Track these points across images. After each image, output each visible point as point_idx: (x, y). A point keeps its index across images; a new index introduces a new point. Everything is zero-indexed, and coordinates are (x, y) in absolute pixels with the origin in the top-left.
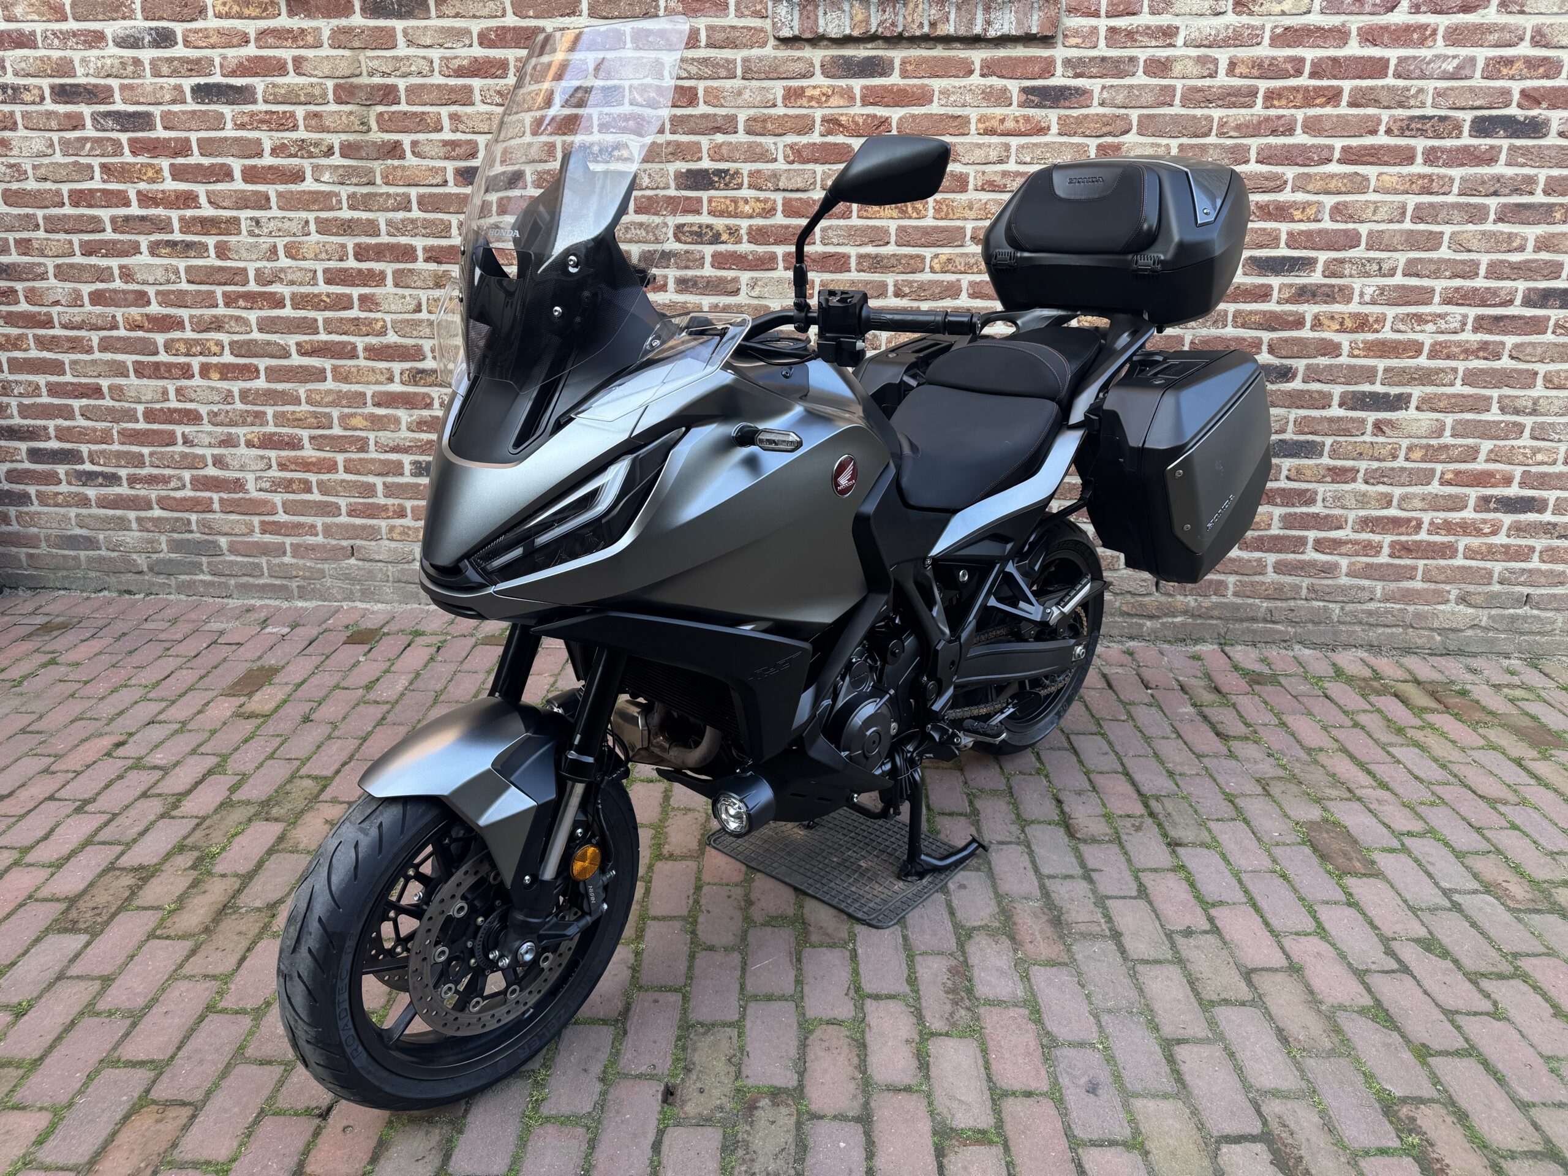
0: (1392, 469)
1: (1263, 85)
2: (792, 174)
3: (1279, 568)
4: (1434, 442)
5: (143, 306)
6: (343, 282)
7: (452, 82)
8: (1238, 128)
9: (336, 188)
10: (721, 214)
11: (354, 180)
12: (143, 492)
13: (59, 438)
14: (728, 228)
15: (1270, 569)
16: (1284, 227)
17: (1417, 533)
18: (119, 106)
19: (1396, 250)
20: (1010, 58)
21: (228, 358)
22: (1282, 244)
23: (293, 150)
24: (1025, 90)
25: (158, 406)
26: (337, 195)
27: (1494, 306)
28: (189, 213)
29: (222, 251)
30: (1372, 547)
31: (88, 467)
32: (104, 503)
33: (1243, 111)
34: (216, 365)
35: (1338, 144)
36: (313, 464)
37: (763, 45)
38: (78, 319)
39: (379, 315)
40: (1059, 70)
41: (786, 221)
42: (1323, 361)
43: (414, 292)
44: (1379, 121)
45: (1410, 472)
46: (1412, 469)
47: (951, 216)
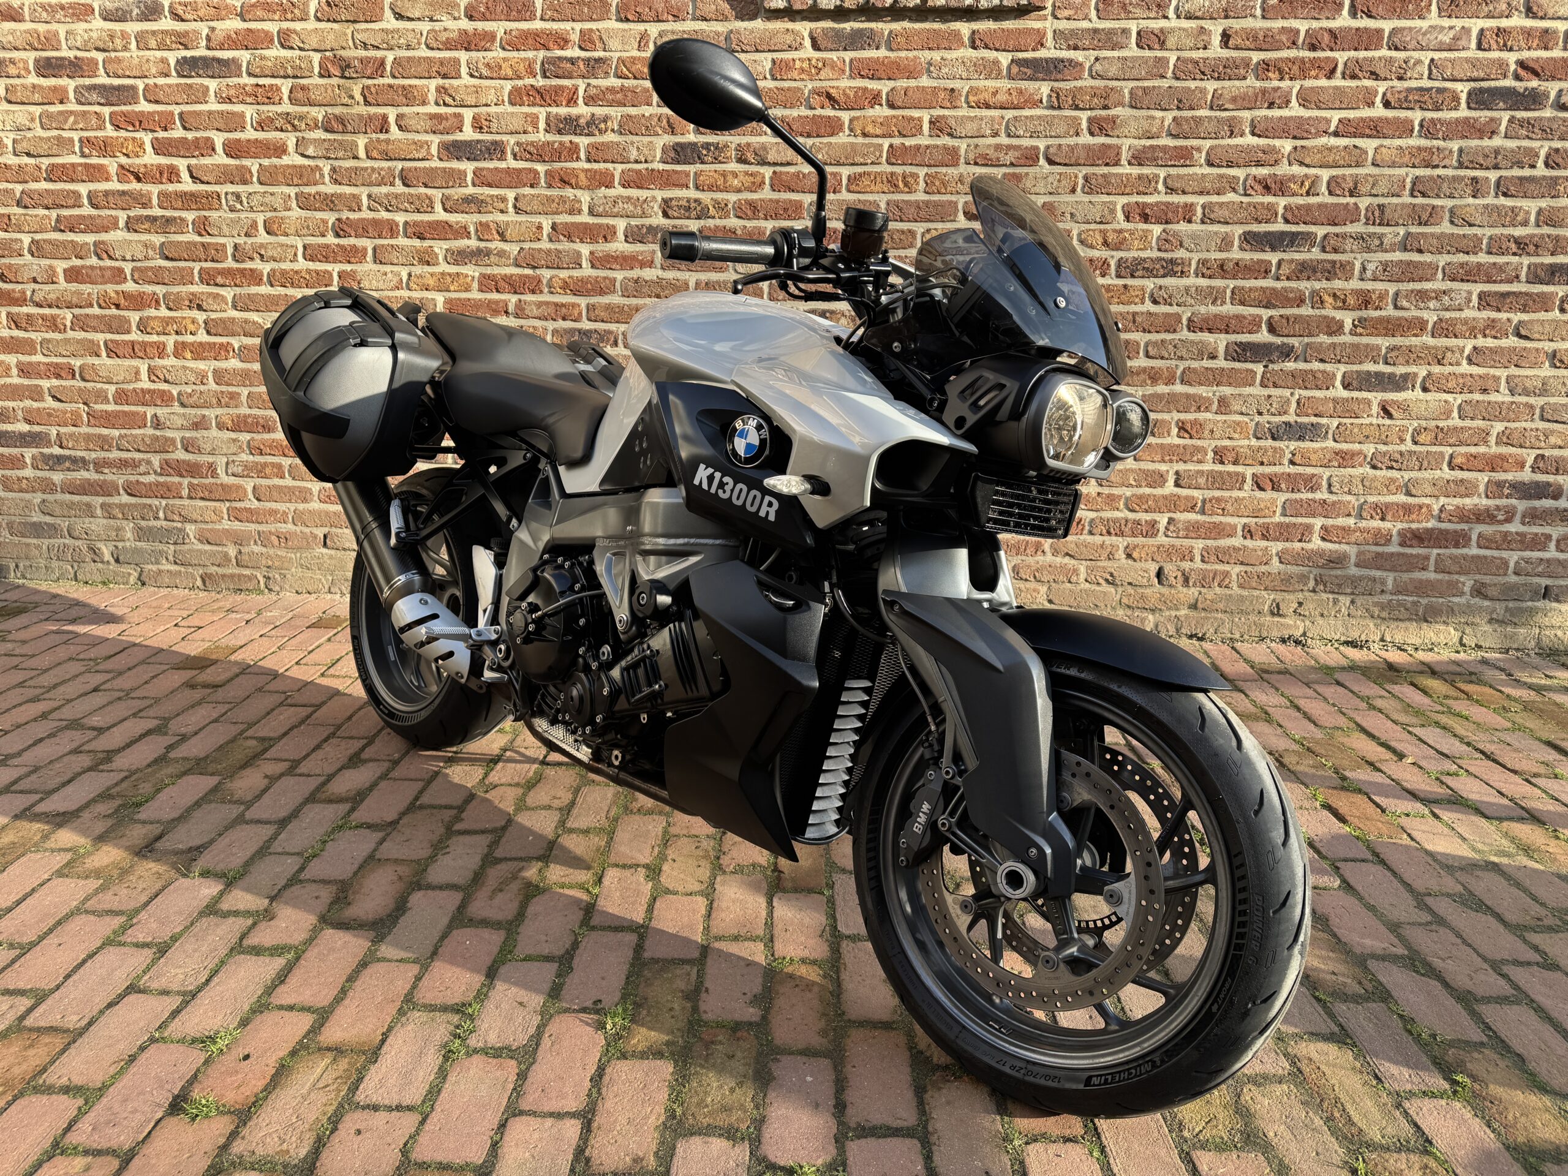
0: (1401, 454)
1: (1256, 57)
3: (1284, 557)
4: (1441, 424)
5: (118, 283)
6: (324, 259)
7: (439, 54)
8: (1234, 100)
10: (710, 189)
11: (338, 154)
12: (110, 477)
13: (29, 422)
14: (716, 202)
15: (1275, 560)
16: (1282, 202)
17: (1428, 521)
18: (102, 80)
19: (1397, 224)
20: (1002, 31)
21: (202, 337)
22: (1280, 219)
23: (278, 124)
24: (1015, 62)
25: (131, 387)
26: (320, 169)
27: (1501, 282)
28: (171, 188)
29: (202, 226)
30: (1382, 536)
31: (56, 451)
32: (71, 489)
33: (1237, 83)
34: (192, 344)
35: (1335, 116)
36: (287, 447)
37: (753, 18)
38: (53, 296)
40: (1049, 41)
41: (775, 196)
42: (1323, 339)
43: (395, 268)
44: (1377, 92)
45: (1419, 456)
46: (1421, 452)
47: (943, 190)
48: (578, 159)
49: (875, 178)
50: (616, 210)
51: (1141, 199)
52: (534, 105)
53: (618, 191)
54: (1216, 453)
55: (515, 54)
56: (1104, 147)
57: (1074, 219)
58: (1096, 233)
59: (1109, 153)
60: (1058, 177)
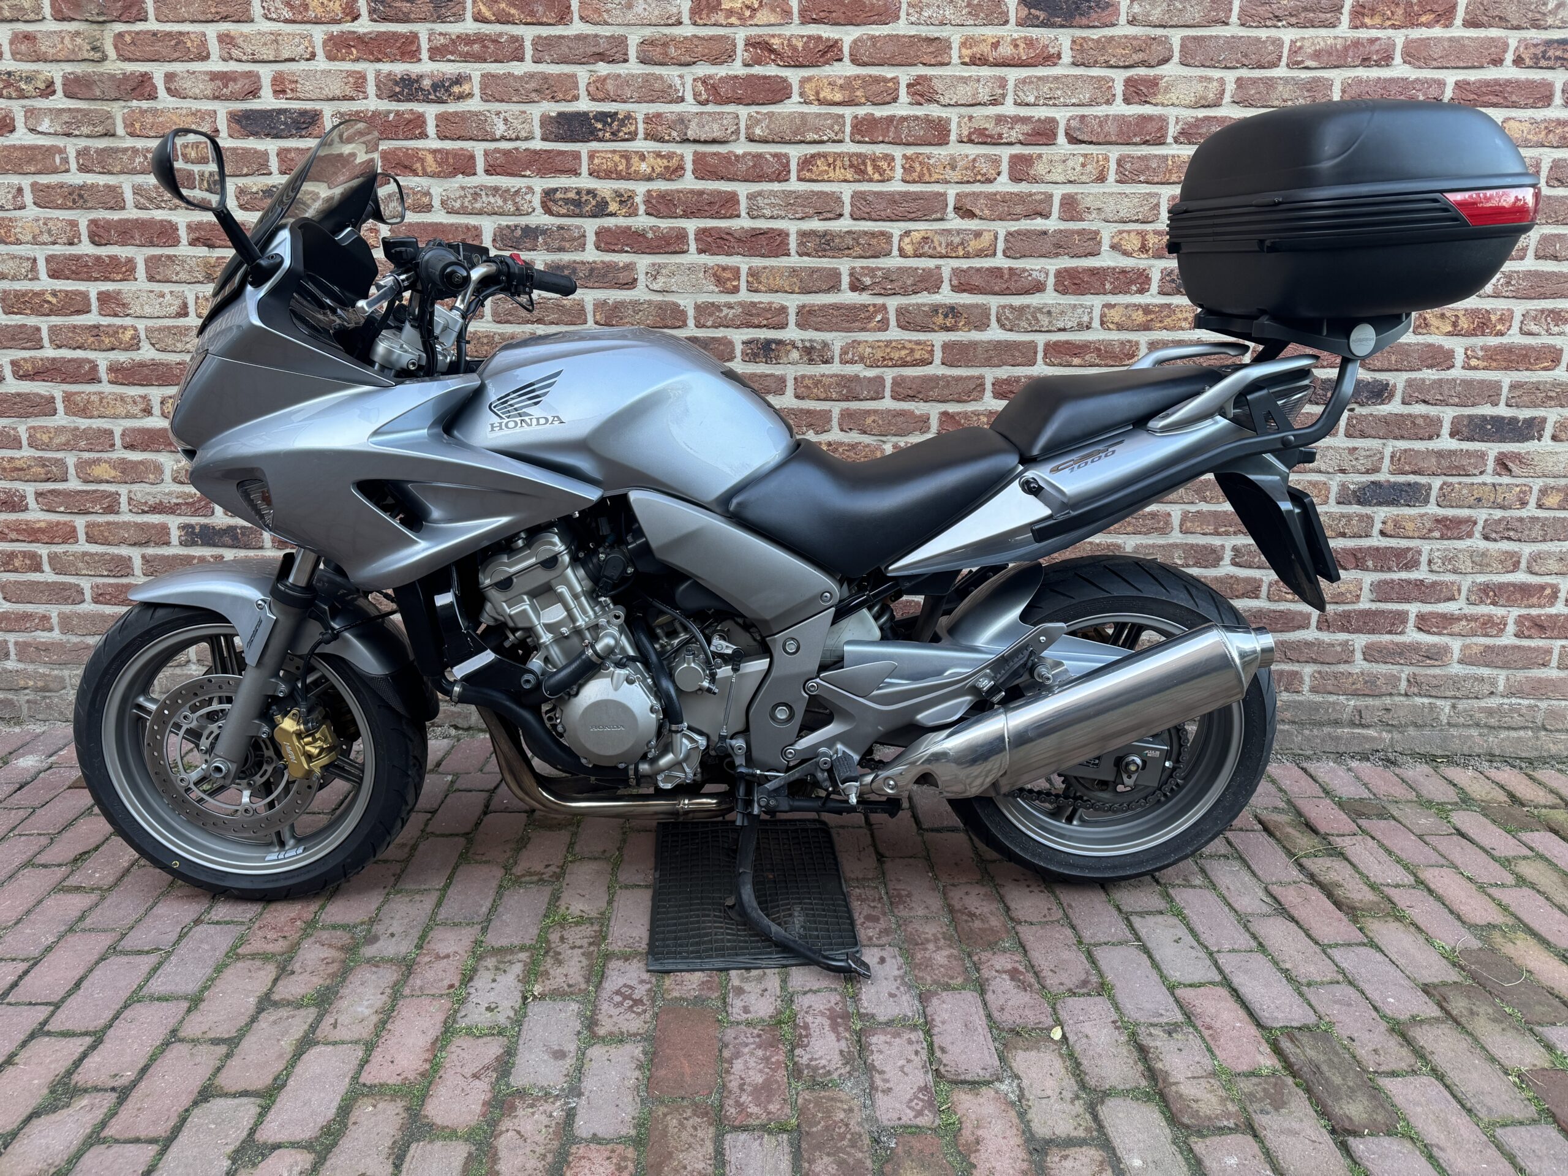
0: (1521, 520)
2: (705, 118)
3: (1371, 654)
6: (76, 275)
8: (1317, 55)
11: (85, 130)
14: (618, 194)
15: (1358, 656)
17: (1552, 605)
24: (1025, 2)
26: (61, 151)
30: (1494, 624)
33: (1323, 32)
35: (1451, 78)
36: (40, 530)
39: (128, 321)
41: (700, 185)
42: (1430, 375)
43: (176, 288)
44: (1505, 47)
45: (1544, 523)
46: (1546, 519)
47: (927, 178)
48: (424, 135)
49: (833, 161)
50: (478, 205)
52: (357, 60)
53: (482, 179)
56: (1145, 119)
57: (1103, 216)
58: (1133, 235)
59: (1151, 127)
60: (1081, 159)
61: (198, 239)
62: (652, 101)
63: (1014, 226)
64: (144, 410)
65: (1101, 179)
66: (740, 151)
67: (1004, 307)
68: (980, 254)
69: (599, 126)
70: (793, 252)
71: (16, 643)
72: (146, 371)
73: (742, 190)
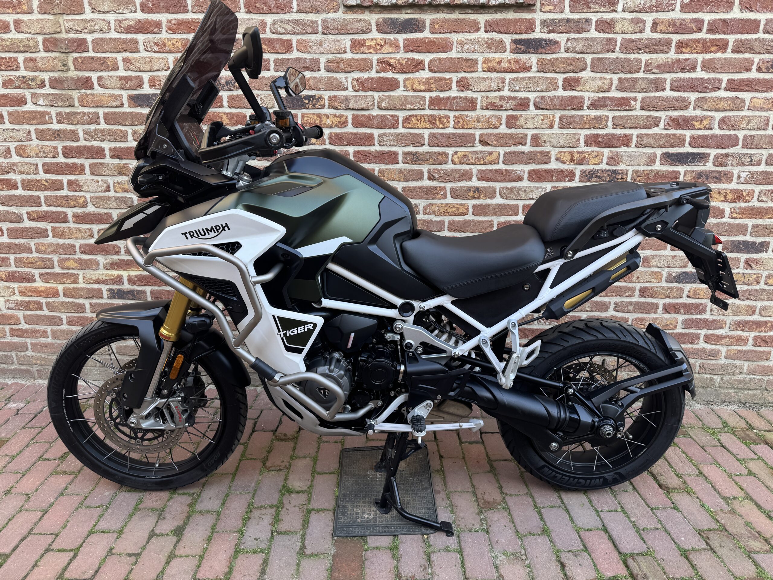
0: (756, 290)
1: (675, 38)
2: (358, 98)
6: (57, 172)
7: (124, 36)
8: (658, 67)
9: (48, 109)
11: (60, 104)
16: (688, 133)
17: (771, 331)
19: (762, 148)
20: (505, 20)
22: (687, 144)
23: (17, 84)
24: (514, 41)
26: (49, 113)
30: (742, 340)
33: (662, 56)
35: (725, 77)
36: (42, 291)
37: (336, 11)
39: (81, 194)
40: (538, 28)
41: (355, 130)
42: (712, 221)
43: (104, 178)
44: (753, 62)
45: (768, 292)
46: (769, 290)
47: (466, 127)
48: (222, 106)
49: (420, 118)
51: (595, 132)
54: (640, 291)
55: (176, 36)
56: (573, 98)
57: (552, 144)
58: (567, 153)
59: (576, 102)
60: (542, 117)
61: (114, 155)
62: (332, 90)
63: (508, 149)
64: (90, 236)
65: (551, 126)
66: (374, 114)
67: (503, 188)
68: (491, 163)
69: (307, 102)
70: (400, 162)
71: (31, 343)
72: (90, 217)
73: (376, 132)
